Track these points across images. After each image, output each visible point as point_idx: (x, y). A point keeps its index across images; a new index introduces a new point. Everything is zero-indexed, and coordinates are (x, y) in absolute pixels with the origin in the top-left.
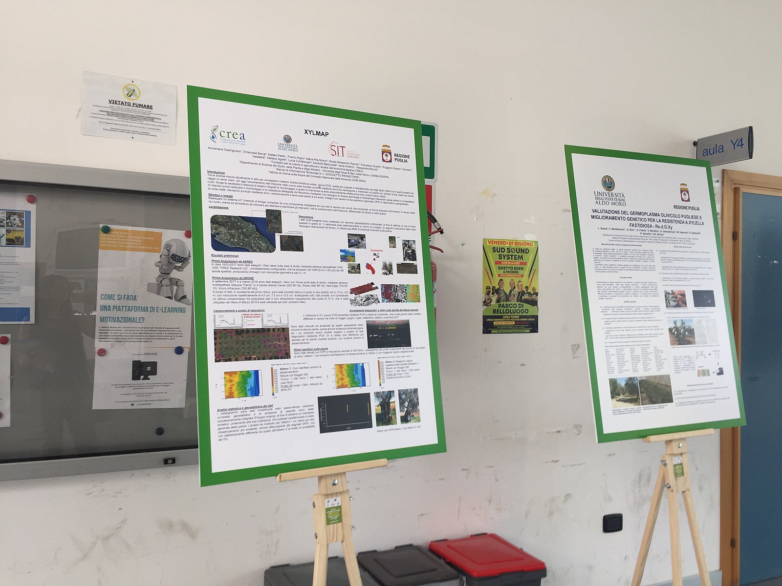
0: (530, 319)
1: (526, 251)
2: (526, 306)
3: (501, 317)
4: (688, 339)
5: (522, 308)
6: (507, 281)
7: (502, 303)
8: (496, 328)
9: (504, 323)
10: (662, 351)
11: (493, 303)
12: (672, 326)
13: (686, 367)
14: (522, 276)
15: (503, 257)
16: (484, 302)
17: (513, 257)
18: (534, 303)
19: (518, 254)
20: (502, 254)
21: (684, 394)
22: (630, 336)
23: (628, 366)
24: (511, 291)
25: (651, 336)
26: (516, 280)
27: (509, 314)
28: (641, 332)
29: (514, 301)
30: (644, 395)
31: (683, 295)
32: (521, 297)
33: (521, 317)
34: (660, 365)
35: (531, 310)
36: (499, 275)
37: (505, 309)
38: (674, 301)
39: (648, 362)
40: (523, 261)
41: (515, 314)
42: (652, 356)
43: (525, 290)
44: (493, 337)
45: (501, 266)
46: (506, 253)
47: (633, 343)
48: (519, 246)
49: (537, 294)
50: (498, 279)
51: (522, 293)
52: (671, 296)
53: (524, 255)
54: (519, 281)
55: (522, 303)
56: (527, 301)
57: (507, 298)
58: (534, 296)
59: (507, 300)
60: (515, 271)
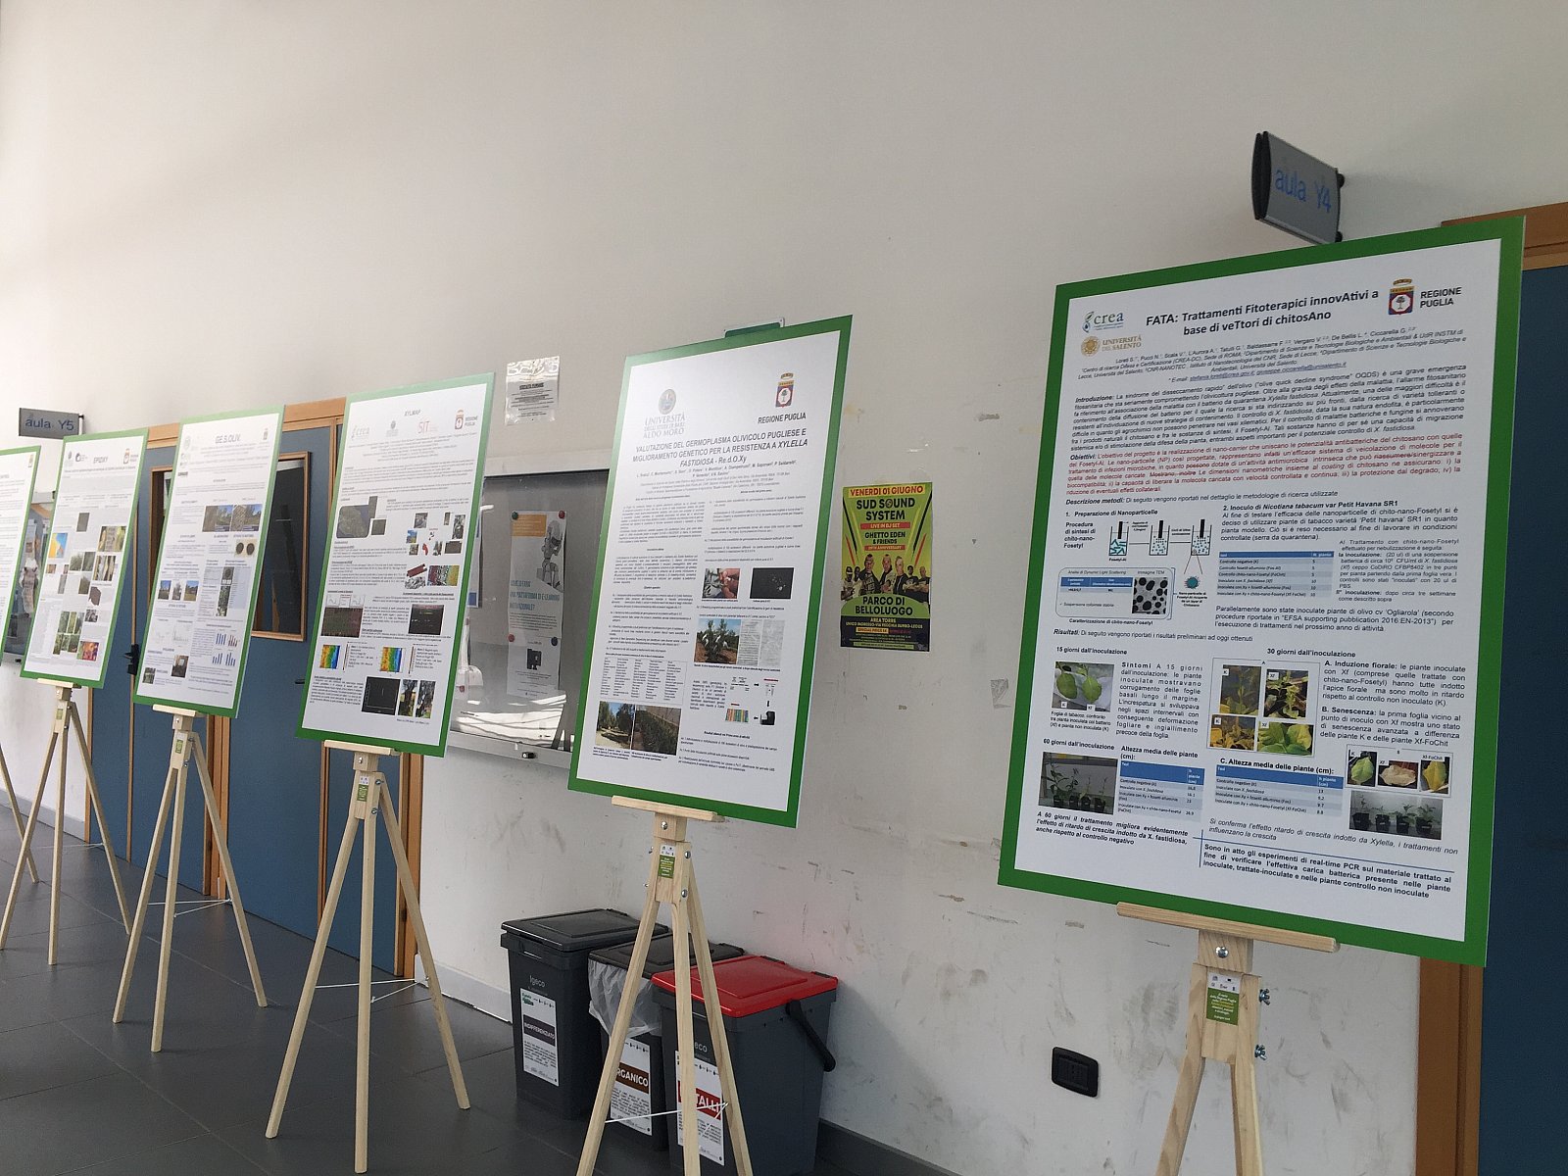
0: (914, 626)
1: (910, 502)
2: (909, 602)
3: (867, 620)
4: (725, 653)
5: (901, 605)
6: (878, 557)
7: (868, 596)
8: (859, 637)
9: (872, 630)
10: (678, 670)
11: (856, 595)
12: (704, 628)
13: (710, 702)
14: (903, 548)
15: (873, 517)
16: (843, 593)
17: (889, 514)
18: (923, 597)
19: (896, 509)
20: (871, 510)
21: (696, 746)
22: (640, 642)
23: (627, 687)
24: (885, 574)
25: (669, 643)
26: (893, 555)
27: (880, 615)
28: (656, 636)
29: (888, 593)
30: (638, 734)
31: (735, 577)
32: (901, 585)
33: (899, 621)
34: (671, 692)
35: (917, 610)
36: (867, 548)
37: (873, 606)
38: (718, 587)
39: (655, 684)
40: (906, 521)
41: (888, 616)
42: (662, 676)
43: (907, 573)
44: (854, 652)
45: (870, 531)
46: (878, 509)
47: (641, 653)
48: (898, 495)
49: (927, 580)
50: (865, 554)
51: (903, 578)
52: (715, 578)
53: (907, 510)
54: (899, 557)
55: (902, 597)
56: (910, 593)
57: (878, 586)
58: (923, 584)
59: (878, 591)
60: (890, 539)
